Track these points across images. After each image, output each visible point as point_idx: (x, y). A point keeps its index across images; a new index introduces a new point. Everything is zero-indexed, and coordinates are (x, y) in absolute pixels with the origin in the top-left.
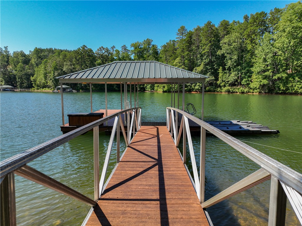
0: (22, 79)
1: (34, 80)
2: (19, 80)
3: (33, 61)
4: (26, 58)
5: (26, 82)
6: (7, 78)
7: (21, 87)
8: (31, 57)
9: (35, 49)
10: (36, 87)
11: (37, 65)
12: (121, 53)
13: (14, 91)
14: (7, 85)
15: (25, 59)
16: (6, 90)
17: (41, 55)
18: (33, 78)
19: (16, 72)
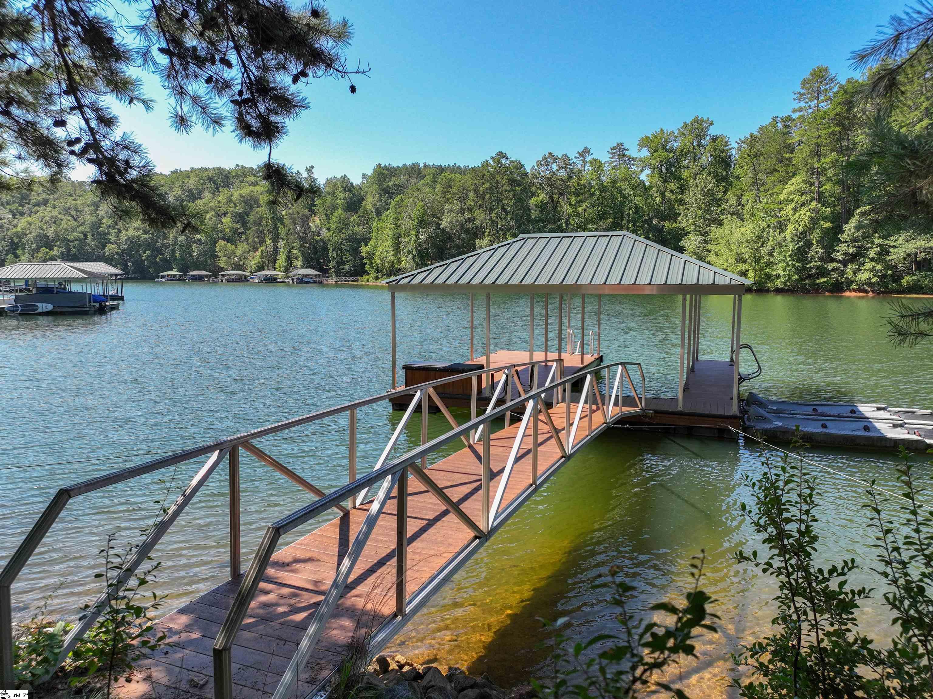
0: (341, 252)
1: (368, 253)
2: (335, 254)
3: (369, 203)
4: (354, 195)
5: (350, 261)
6: (309, 248)
7: (338, 274)
8: (366, 193)
9: (375, 170)
10: (373, 274)
11: (379, 213)
12: (606, 167)
13: (321, 283)
14: (307, 268)
15: (351, 198)
16: (305, 280)
17: (390, 184)
18: (367, 249)
19: (329, 234)
